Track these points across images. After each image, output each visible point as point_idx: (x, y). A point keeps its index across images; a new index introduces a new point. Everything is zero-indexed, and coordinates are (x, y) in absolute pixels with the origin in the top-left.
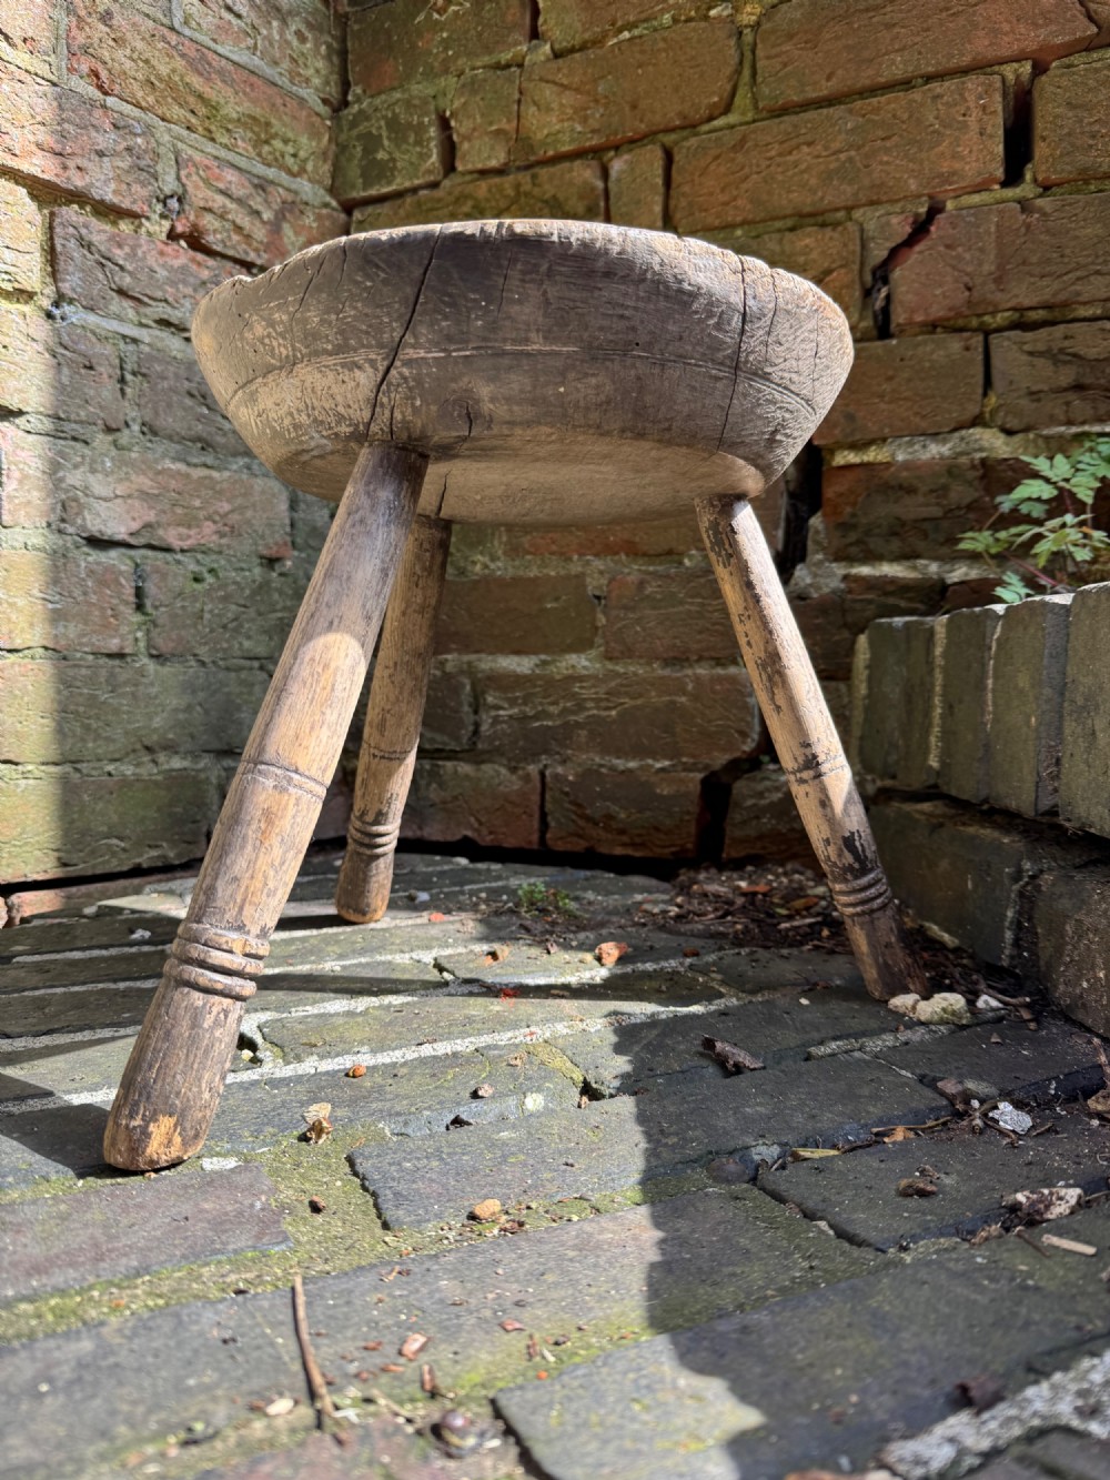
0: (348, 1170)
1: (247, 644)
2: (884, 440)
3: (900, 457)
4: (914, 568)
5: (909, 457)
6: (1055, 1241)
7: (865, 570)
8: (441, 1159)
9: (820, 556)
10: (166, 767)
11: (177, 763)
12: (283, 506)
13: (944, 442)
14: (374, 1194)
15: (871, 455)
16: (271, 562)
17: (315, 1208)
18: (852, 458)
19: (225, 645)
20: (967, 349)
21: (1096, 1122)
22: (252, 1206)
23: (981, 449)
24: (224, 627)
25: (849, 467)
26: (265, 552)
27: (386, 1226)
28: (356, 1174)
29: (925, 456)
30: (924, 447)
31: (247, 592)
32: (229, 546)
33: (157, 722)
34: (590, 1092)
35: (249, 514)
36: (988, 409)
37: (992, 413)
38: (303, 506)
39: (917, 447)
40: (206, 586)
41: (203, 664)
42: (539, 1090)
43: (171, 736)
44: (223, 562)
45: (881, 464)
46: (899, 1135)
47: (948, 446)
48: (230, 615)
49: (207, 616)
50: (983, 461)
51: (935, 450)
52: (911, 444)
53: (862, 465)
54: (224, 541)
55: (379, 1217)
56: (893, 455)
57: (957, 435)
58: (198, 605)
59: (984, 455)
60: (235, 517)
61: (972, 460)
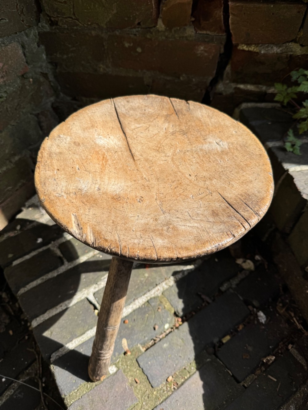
0: (137, 365)
1: (24, 111)
2: (258, 44)
3: (262, 52)
4: (258, 87)
5: (266, 52)
6: (270, 377)
7: (242, 86)
8: (155, 359)
9: (228, 82)
10: (14, 161)
11: (17, 158)
12: (21, 52)
13: (280, 47)
14: (146, 375)
15: (252, 48)
16: (23, 77)
17: (137, 383)
18: (245, 48)
19: (18, 116)
20: (299, 12)
21: (277, 315)
22: (126, 389)
23: (292, 51)
24: (16, 109)
25: (244, 50)
26: (20, 74)
27: (152, 387)
28: (140, 367)
29: (271, 52)
30: (272, 48)
31: (19, 92)
32: (7, 80)
33: (7, 151)
34: (176, 314)
35: (10, 62)
36: (299, 36)
37: (299, 38)
38: (26, 46)
39: (269, 48)
40: (5, 99)
41: (14, 125)
42: (167, 322)
43: (12, 152)
44: (7, 88)
45: (255, 52)
46: (241, 327)
47: (281, 49)
48: (16, 104)
49: (9, 109)
50: (291, 55)
51: (276, 50)
52: (268, 47)
53: (249, 51)
54: (5, 79)
55: (150, 383)
56: (260, 51)
57: (284, 44)
58: (5, 108)
59: (292, 53)
60: (6, 66)
61: (287, 55)
